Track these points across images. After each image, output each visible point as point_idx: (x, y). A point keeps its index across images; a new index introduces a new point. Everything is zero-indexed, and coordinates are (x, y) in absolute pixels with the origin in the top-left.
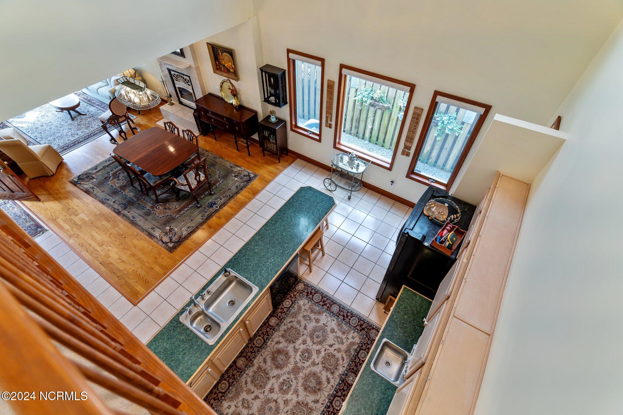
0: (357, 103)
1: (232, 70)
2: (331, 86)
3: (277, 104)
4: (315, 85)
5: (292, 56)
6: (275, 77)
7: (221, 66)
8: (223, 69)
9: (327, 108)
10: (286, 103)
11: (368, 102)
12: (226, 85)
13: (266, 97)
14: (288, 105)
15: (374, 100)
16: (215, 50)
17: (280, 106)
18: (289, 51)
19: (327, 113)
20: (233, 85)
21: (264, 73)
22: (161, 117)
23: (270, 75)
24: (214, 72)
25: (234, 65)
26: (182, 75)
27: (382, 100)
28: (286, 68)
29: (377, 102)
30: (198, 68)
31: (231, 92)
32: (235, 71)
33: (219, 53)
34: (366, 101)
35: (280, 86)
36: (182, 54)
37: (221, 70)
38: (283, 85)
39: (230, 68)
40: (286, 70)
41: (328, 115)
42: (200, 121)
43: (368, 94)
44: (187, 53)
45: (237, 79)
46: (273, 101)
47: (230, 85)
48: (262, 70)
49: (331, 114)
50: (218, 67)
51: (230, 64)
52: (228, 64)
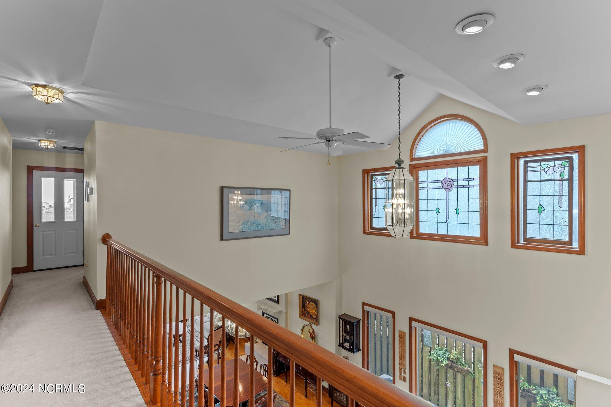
0: (432, 363)
1: (314, 317)
2: (402, 336)
3: (351, 350)
4: (387, 340)
5: (366, 308)
6: (351, 324)
7: (306, 312)
8: (307, 315)
9: (400, 358)
10: (359, 350)
11: (444, 363)
12: (307, 329)
13: (341, 342)
14: (361, 352)
15: (450, 361)
16: (304, 299)
17: (353, 352)
18: (364, 304)
19: (400, 364)
20: (313, 329)
21: (341, 320)
22: (243, 353)
23: (347, 322)
24: (299, 317)
25: (317, 312)
26: (272, 318)
27: (460, 362)
28: (361, 318)
29: (455, 363)
30: (286, 313)
31: (310, 335)
32: (317, 317)
33: (306, 303)
34: (442, 362)
35: (355, 332)
36: (277, 301)
37: (305, 316)
38: (357, 332)
39: (313, 315)
40: (361, 320)
41: (401, 366)
42: (277, 359)
43: (443, 353)
44: (282, 300)
45: (318, 324)
46: (347, 347)
47: (311, 329)
48: (340, 318)
49: (404, 365)
50: (304, 312)
51: (314, 311)
52: (312, 311)
